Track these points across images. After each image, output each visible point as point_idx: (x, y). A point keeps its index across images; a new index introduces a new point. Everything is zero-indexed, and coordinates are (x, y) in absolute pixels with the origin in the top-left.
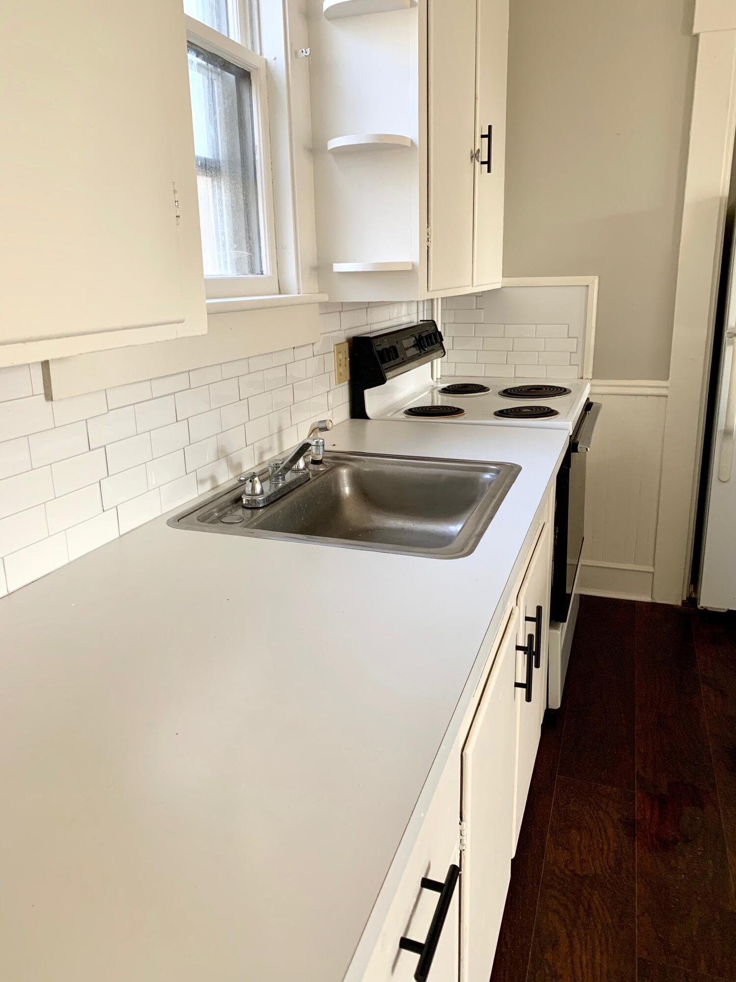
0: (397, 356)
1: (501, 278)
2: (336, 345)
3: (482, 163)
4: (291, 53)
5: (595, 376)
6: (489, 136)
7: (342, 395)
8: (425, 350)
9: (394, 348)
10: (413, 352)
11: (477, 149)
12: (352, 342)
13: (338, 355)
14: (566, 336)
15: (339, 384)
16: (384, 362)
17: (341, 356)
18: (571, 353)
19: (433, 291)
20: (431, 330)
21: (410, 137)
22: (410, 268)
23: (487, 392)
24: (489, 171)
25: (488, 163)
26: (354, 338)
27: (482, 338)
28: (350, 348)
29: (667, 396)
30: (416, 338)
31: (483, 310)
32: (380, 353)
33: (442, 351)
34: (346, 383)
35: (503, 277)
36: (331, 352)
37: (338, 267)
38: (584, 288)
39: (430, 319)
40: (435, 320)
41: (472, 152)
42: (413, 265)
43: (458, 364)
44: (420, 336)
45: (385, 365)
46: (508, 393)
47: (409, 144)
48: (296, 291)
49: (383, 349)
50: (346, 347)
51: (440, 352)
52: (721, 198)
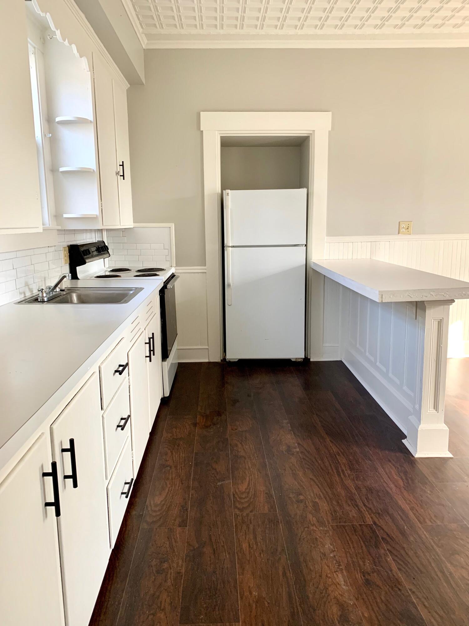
0: (90, 253)
1: (132, 223)
2: (64, 248)
3: (121, 176)
4: (44, 135)
5: (177, 266)
6: (123, 165)
7: (66, 270)
8: (101, 253)
9: (88, 250)
10: (95, 253)
11: (118, 171)
12: (70, 247)
13: (64, 252)
14: (163, 248)
15: (65, 264)
16: (85, 255)
17: (65, 252)
18: (166, 256)
19: (105, 226)
20: (103, 245)
21: (92, 168)
22: (95, 217)
23: (130, 271)
24: (124, 179)
25: (123, 176)
26: (71, 245)
27: (126, 250)
28: (69, 249)
29: (206, 273)
30: (96, 248)
31: (126, 238)
32: (83, 251)
33: (109, 254)
34: (68, 264)
35: (134, 223)
36: (61, 250)
37: (65, 216)
38: (169, 228)
39: (102, 240)
40: (104, 241)
41: (116, 172)
42: (96, 215)
43: (116, 262)
44: (98, 247)
45: (85, 257)
46: (139, 271)
47: (92, 171)
48: (48, 225)
49: (84, 250)
50: (67, 248)
51: (108, 255)
52: (218, 194)
